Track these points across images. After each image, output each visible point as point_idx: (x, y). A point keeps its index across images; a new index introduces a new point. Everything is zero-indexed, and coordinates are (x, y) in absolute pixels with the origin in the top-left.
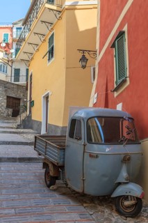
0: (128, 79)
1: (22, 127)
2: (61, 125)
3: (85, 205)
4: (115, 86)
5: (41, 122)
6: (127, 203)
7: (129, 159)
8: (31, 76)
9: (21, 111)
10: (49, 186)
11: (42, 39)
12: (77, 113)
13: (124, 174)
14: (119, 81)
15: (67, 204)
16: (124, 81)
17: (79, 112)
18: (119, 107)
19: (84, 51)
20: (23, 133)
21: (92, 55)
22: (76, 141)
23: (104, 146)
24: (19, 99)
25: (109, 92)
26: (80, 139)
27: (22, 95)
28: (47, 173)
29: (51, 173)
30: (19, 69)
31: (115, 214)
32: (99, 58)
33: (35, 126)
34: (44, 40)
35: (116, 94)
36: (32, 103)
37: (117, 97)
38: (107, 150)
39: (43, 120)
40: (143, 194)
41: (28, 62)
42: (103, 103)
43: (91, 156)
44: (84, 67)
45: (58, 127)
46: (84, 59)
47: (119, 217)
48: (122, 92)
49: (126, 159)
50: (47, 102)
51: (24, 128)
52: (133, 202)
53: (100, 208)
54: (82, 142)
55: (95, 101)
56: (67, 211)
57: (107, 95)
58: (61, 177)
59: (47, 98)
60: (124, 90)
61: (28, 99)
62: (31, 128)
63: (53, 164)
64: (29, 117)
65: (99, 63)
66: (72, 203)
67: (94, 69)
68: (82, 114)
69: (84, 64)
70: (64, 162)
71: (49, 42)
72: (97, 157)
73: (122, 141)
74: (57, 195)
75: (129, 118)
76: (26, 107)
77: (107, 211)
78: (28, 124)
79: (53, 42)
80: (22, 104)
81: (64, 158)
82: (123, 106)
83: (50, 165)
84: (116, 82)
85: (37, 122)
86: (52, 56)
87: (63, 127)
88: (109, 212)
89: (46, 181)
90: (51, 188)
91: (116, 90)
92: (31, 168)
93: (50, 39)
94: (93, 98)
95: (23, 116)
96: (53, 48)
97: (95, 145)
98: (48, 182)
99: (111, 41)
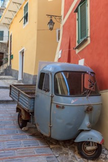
0: (89, 39)
1: (4, 74)
2: (33, 74)
3: (51, 146)
4: (77, 45)
5: (18, 71)
6: (88, 148)
7: (91, 110)
8: (11, 36)
9: (4, 62)
10: (21, 128)
11: (19, 7)
12: (45, 67)
13: (86, 123)
14: (81, 41)
15: (36, 146)
16: (86, 41)
17: (47, 66)
18: (81, 62)
19: (51, 16)
20: (4, 79)
21: (58, 20)
22: (44, 92)
23: (70, 99)
24: (3, 54)
25: (72, 49)
26: (48, 91)
27: (5, 50)
28: (20, 116)
29: (23, 117)
30: (3, 32)
31: (77, 156)
32: (64, 22)
33: (14, 74)
34: (21, 8)
35: (77, 51)
36: (12, 57)
37: (79, 53)
38: (73, 102)
39: (20, 70)
40: (103, 141)
41: (8, 25)
42: (66, 58)
43: (58, 106)
44: (51, 29)
45: (30, 75)
46: (51, 23)
47: (82, 159)
48: (83, 50)
49: (89, 110)
50: (23, 56)
51: (6, 75)
52: (94, 147)
53: (64, 150)
54: (50, 94)
55: (60, 56)
56: (36, 154)
57: (69, 52)
58: (31, 120)
59: (23, 53)
60: (85, 48)
61: (9, 54)
62: (11, 75)
63: (25, 111)
64: (10, 67)
65: (63, 26)
66: (40, 145)
67: (59, 31)
68: (50, 68)
69: (51, 26)
70: (34, 109)
71: (25, 10)
72: (63, 107)
73: (85, 93)
74: (27, 136)
75: (91, 73)
76: (8, 59)
77: (71, 153)
78: (8, 72)
79: (27, 10)
80: (5, 57)
81: (34, 106)
82: (85, 62)
83: (22, 111)
84: (78, 41)
85: (15, 71)
86: (27, 21)
87: (34, 76)
88: (72, 154)
89: (19, 123)
90: (23, 129)
91: (78, 47)
92: (8, 110)
93: (25, 8)
94: (58, 54)
95: (5, 66)
96: (27, 14)
97: (61, 97)
98: (21, 124)
99: (75, 7)
